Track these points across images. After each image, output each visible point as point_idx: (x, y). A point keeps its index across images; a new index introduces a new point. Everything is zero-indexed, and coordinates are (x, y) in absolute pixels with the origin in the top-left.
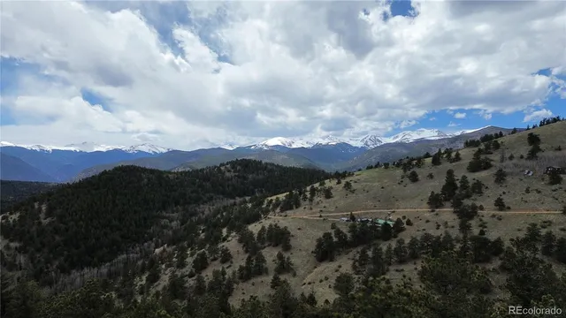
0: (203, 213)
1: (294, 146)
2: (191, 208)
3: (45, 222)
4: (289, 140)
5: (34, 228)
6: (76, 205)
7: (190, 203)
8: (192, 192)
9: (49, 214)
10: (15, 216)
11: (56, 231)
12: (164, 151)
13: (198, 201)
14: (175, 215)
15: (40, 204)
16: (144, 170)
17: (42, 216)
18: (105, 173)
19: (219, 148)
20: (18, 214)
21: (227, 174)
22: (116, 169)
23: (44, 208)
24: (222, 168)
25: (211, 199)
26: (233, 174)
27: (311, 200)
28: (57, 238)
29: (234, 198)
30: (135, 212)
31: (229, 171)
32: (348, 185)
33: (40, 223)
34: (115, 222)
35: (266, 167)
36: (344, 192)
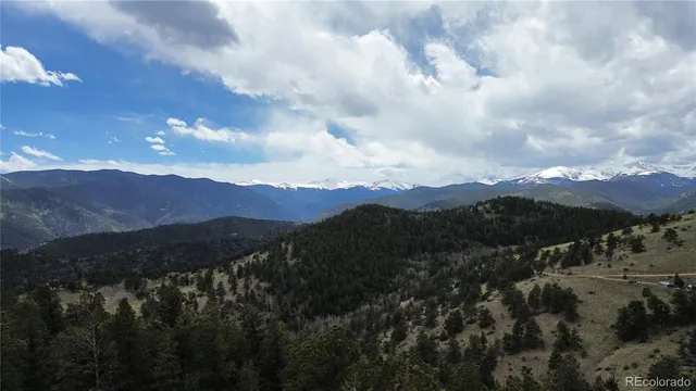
0: (456, 263)
1: (581, 179)
2: (442, 256)
3: (291, 263)
4: (574, 170)
5: (281, 270)
6: (320, 247)
7: (439, 251)
8: (443, 237)
9: (295, 254)
10: (264, 256)
11: (301, 273)
12: (410, 187)
13: (450, 248)
14: (423, 264)
15: (287, 244)
16: (387, 209)
17: (289, 256)
18: (347, 212)
19: (476, 183)
20: (267, 254)
21: (487, 216)
22: (359, 208)
23: (290, 248)
24: (480, 208)
25: (465, 246)
26: (494, 216)
27: (609, 254)
28: (302, 280)
29: (496, 247)
30: (379, 257)
31: (488, 212)
32: (671, 235)
33: (286, 263)
34: (358, 268)
35: (540, 207)
36: (666, 244)
